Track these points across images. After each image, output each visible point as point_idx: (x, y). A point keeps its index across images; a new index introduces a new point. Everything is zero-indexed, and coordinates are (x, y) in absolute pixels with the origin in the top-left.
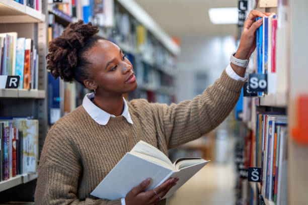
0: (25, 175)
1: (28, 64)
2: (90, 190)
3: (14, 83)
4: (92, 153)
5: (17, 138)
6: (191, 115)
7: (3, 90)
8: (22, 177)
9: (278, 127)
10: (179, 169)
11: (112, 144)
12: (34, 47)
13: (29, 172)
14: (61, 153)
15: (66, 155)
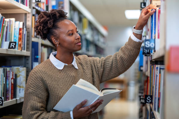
0: (18, 98)
1: (21, 36)
2: (53, 106)
3: (13, 46)
4: (53, 85)
5: (14, 78)
6: (114, 63)
7: (7, 50)
8: (17, 100)
9: (161, 70)
10: (103, 94)
11: (65, 80)
12: (24, 26)
13: (20, 97)
14: (36, 85)
15: (39, 86)
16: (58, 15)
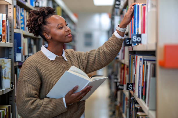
0: (4, 89)
1: (4, 28)
4: (47, 74)
6: (97, 56)
9: (145, 62)
10: (93, 80)
11: (57, 70)
12: (7, 19)
13: (6, 88)
14: (31, 74)
15: (33, 75)
16: (46, 11)
